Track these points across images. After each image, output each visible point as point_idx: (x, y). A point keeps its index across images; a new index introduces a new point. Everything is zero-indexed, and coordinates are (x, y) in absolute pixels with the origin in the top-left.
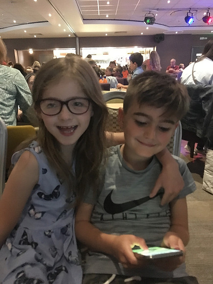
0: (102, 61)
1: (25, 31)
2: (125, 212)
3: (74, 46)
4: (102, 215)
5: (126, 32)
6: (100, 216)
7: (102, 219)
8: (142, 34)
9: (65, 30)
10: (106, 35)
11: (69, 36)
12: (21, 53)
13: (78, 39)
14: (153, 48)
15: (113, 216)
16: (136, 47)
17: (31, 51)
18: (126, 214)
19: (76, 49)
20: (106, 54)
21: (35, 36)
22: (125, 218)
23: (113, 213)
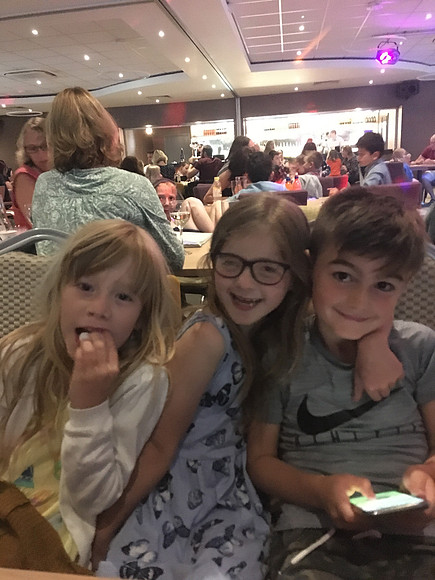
0: (288, 142)
1: (140, 93)
2: (334, 430)
3: (231, 115)
4: (297, 436)
5: (337, 81)
6: (293, 439)
7: (297, 443)
8: (371, 82)
9: (214, 86)
10: (296, 89)
11: (223, 95)
12: (131, 133)
13: (238, 101)
14: (394, 110)
15: (315, 439)
16: (358, 109)
17: (149, 130)
18: (336, 433)
19: (235, 121)
20: (295, 126)
21: (158, 101)
22: (336, 440)
23: (314, 433)
